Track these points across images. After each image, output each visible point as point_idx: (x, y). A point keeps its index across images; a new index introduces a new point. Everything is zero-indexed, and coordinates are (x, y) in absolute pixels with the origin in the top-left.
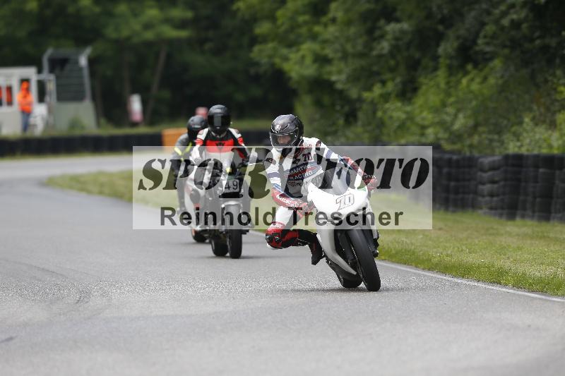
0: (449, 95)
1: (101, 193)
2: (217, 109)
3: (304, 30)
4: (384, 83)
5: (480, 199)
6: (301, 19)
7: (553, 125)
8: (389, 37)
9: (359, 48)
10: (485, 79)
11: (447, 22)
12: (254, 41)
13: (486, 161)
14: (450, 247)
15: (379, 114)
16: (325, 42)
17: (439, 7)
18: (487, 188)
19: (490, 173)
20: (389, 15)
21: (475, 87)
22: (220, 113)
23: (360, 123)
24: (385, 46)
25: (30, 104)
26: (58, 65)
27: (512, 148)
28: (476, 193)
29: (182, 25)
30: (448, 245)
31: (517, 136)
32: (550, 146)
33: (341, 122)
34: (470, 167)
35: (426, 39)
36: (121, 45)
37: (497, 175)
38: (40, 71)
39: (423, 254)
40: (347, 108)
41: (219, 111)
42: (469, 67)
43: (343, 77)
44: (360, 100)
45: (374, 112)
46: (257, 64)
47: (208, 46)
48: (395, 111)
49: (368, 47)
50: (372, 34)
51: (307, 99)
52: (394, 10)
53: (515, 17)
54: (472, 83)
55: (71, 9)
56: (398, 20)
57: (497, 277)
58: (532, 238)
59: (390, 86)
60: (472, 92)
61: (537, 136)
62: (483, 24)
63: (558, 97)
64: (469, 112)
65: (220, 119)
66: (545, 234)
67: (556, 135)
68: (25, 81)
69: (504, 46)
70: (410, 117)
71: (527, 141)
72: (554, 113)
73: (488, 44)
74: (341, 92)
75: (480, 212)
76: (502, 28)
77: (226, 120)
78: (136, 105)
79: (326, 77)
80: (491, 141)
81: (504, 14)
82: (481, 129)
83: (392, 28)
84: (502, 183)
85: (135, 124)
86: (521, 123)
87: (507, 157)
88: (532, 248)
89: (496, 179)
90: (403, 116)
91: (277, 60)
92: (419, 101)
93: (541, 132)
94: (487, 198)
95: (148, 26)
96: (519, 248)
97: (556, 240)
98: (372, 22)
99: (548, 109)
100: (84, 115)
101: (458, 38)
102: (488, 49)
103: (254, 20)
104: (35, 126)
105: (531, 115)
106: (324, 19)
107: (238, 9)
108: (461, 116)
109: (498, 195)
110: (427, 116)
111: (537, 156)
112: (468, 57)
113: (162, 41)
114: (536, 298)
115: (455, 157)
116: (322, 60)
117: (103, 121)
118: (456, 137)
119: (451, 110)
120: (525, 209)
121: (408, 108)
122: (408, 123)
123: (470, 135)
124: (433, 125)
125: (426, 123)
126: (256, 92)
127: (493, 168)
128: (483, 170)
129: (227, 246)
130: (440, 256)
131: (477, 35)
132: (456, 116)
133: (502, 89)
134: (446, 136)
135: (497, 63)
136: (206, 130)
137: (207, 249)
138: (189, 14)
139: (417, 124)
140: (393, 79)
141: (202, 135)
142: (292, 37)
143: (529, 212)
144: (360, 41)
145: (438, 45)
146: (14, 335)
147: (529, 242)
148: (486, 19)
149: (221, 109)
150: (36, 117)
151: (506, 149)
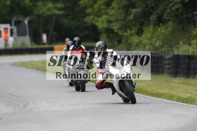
0: (154, 34)
1: (32, 68)
2: (76, 39)
3: (103, 11)
4: (131, 30)
5: (165, 70)
6: (102, 7)
7: (190, 44)
8: (133, 14)
9: (122, 18)
10: (166, 28)
11: (153, 8)
12: (86, 15)
13: (167, 57)
14: (154, 87)
15: (129, 41)
16: (110, 16)
17: (151, 3)
18: (167, 66)
19: (168, 61)
20: (133, 6)
21: (163, 31)
22: (78, 40)
23: (123, 44)
24: (132, 17)
25: (7, 37)
26: (17, 23)
27: (176, 52)
28: (163, 68)
29: (61, 9)
30: (153, 86)
31: (178, 48)
32: (189, 52)
33: (116, 43)
34: (161, 59)
35: (146, 15)
36: (39, 16)
37: (171, 62)
38: (11, 25)
39: (145, 89)
40: (118, 39)
41: (77, 39)
42: (161, 24)
43: (117, 28)
44: (123, 36)
45: (128, 40)
46: (87, 23)
47: (70, 17)
48: (135, 39)
49: (126, 17)
50: (127, 13)
51: (104, 35)
52: (135, 4)
53: (177, 7)
54: (162, 30)
55: (22, 4)
56: (136, 8)
57: (171, 97)
58: (183, 84)
59: (133, 31)
60: (162, 33)
61: (185, 48)
62: (166, 9)
63: (192, 35)
64: (161, 40)
65: (77, 42)
66: (187, 83)
67: (191, 48)
68: (6, 29)
69: (173, 17)
70: (140, 42)
71: (181, 50)
72: (190, 40)
73: (167, 16)
74: (116, 33)
75: (165, 75)
76: (172, 11)
77: (80, 43)
78: (44, 37)
79: (111, 28)
80: (169, 50)
81: (173, 6)
82: (165, 46)
83: (134, 11)
84: (172, 65)
85: (44, 44)
86: (179, 44)
87: (174, 56)
88: (183, 87)
89: (170, 63)
90: (138, 41)
91: (94, 22)
92: (143, 36)
93: (186, 47)
94: (167, 70)
95: (49, 10)
96: (179, 88)
97: (191, 85)
98: (127, 8)
99: (188, 39)
100: (26, 41)
101: (157, 14)
102: (168, 18)
103: (86, 8)
104: (9, 45)
105: (182, 41)
106: (110, 7)
107: (80, 4)
108: (158, 41)
109: (171, 69)
110: (146, 41)
111: (185, 56)
112: (160, 21)
113: (54, 15)
114: (184, 105)
115: (156, 56)
116: (110, 22)
117: (33, 43)
118: (156, 49)
119: (154, 39)
120: (180, 74)
121: (140, 39)
122: (140, 44)
123: (161, 48)
124: (148, 44)
125: (146, 44)
126: (87, 33)
127: (169, 59)
128: (166, 60)
129: (80, 87)
130: (151, 90)
131: (164, 13)
132: (156, 41)
133: (173, 32)
134: (153, 48)
135: (171, 23)
136: (73, 46)
137: (73, 88)
138: (63, 6)
139: (143, 44)
140: (134, 29)
141: (71, 48)
142: (99, 14)
143: (182, 75)
144: (123, 15)
145: (150, 17)
146: (2, 118)
147: (182, 85)
148: (167, 7)
149: (78, 38)
150: (9, 41)
151: (174, 53)
